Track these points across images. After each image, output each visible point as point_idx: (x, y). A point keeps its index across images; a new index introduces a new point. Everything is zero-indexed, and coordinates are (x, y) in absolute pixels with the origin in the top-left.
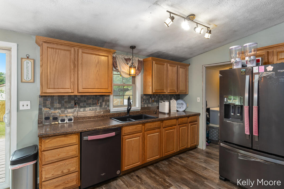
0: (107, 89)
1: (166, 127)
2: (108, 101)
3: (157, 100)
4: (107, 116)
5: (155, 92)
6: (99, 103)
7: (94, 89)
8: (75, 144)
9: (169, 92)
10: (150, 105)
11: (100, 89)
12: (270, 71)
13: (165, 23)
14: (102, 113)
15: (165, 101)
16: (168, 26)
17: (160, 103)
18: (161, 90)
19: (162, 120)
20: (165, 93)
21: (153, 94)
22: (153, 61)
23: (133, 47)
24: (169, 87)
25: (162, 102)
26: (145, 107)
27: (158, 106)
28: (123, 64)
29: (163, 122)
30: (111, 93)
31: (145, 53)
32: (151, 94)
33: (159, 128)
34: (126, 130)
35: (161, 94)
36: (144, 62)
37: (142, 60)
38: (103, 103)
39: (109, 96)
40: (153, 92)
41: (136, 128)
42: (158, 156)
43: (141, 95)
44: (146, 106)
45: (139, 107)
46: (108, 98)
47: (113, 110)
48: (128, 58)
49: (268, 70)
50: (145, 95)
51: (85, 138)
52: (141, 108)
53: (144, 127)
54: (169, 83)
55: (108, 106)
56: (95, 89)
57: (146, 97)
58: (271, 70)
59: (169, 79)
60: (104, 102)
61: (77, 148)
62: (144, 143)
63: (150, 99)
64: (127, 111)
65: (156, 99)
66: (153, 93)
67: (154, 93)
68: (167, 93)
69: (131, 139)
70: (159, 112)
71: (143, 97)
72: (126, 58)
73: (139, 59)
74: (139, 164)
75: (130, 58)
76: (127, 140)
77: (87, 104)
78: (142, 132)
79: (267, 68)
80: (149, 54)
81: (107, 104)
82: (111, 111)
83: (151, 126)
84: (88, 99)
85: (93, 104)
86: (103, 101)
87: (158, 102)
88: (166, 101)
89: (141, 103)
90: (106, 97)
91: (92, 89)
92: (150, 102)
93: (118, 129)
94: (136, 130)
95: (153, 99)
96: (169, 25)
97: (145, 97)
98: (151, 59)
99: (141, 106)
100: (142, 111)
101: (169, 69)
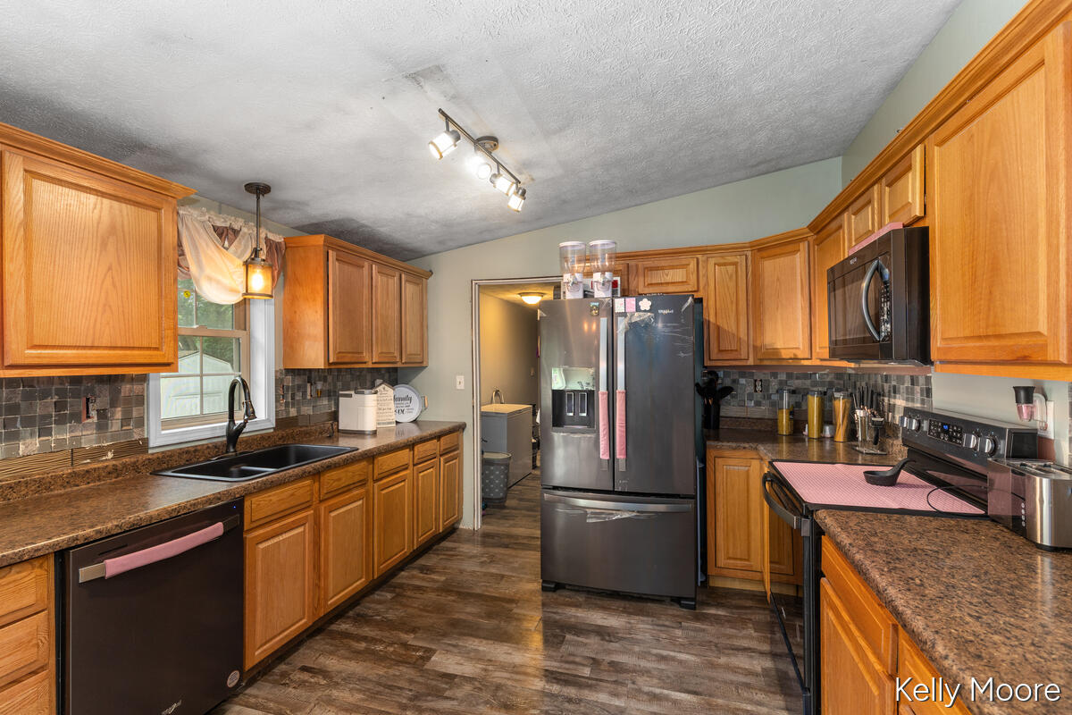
0: (156, 349)
1: (382, 475)
2: (141, 400)
3: (329, 391)
4: (135, 467)
5: (335, 361)
6: (93, 413)
7: (92, 347)
8: (31, 611)
9: (377, 361)
10: (307, 410)
11: (122, 348)
12: (645, 311)
13: (432, 143)
14: (110, 455)
15: (363, 393)
16: (441, 157)
17: (341, 399)
18: (353, 353)
19: (371, 456)
20: (365, 363)
21: (327, 367)
22: (330, 252)
23: (259, 189)
24: (377, 343)
25: (350, 396)
26: (291, 415)
27: (333, 409)
28: (207, 245)
29: (376, 461)
30: (173, 366)
31: (294, 216)
32: (323, 367)
33: (363, 483)
34: (256, 507)
35: (352, 366)
36: (286, 248)
37: (279, 239)
38: (113, 414)
39: (143, 379)
40: (331, 361)
41: (292, 495)
42: (360, 579)
43: (276, 372)
44: (293, 412)
45: (268, 420)
46: (137, 388)
47: (159, 438)
48: (228, 225)
49: (642, 308)
50: (289, 371)
51: (86, 573)
52: (277, 420)
53: (317, 489)
54: (377, 329)
55: (140, 422)
56: (98, 348)
57: (293, 381)
58: (648, 308)
59: (376, 318)
60: (119, 409)
61: (43, 627)
62: (316, 544)
63: (309, 385)
64: (225, 439)
65: (327, 387)
66: (330, 364)
67: (334, 363)
68: (370, 363)
69: (276, 540)
70: (338, 431)
71: (282, 380)
72: (219, 224)
73: (271, 236)
74: (305, 623)
75: (236, 227)
76: (261, 546)
77: (29, 422)
78: (309, 507)
79: (640, 303)
80: (307, 222)
81: (135, 414)
82: (151, 445)
83: (339, 480)
84: (28, 397)
85: (61, 421)
86: (113, 404)
87: (333, 395)
88: (367, 391)
89: (276, 402)
90: (128, 386)
91: (84, 347)
92: (309, 397)
93: (231, 510)
94: (294, 503)
95: (319, 386)
96: (444, 155)
97: (289, 380)
98: (322, 243)
99: (277, 413)
100: (280, 433)
101: (377, 282)
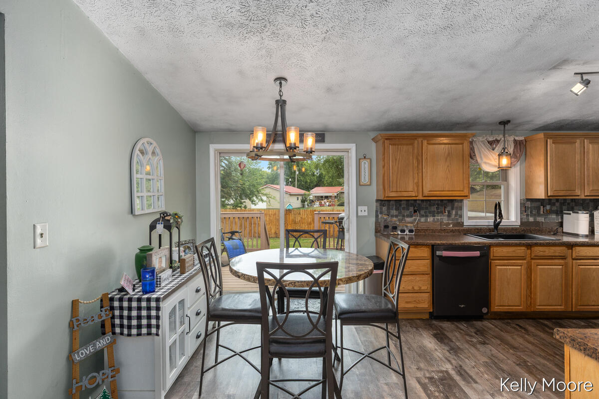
0: (462, 191)
1: (579, 258)
2: (461, 208)
3: (557, 211)
4: (459, 231)
5: (552, 194)
6: (446, 212)
8: (426, 258)
9: (588, 194)
10: (541, 219)
11: (452, 191)
13: (571, 91)
14: (451, 226)
15: (578, 213)
17: (564, 215)
18: (566, 190)
19: (571, 246)
20: (578, 196)
21: (547, 198)
22: (548, 140)
23: (504, 123)
24: (588, 184)
25: (570, 214)
26: (530, 221)
27: (560, 221)
28: (485, 150)
29: (574, 249)
30: (468, 197)
31: (527, 127)
32: (544, 198)
33: (564, 258)
35: (567, 198)
36: (526, 141)
37: (522, 138)
38: (452, 212)
39: (461, 201)
41: (513, 251)
42: (560, 306)
43: (521, 200)
44: (531, 219)
45: (516, 221)
46: (460, 204)
47: (467, 223)
48: (495, 139)
50: (528, 200)
52: (521, 222)
53: (529, 253)
54: (589, 176)
55: (461, 216)
56: (445, 191)
57: (531, 204)
59: (588, 170)
60: (454, 211)
61: (429, 263)
63: (542, 207)
64: (493, 227)
65: (554, 208)
66: (548, 196)
67: (550, 196)
68: (583, 195)
70: (563, 232)
71: (524, 204)
72: (491, 139)
73: (517, 138)
74: (521, 309)
75: (499, 139)
76: (498, 267)
77: (430, 212)
78: (524, 259)
80: (537, 127)
81: (459, 213)
82: (465, 224)
84: (430, 205)
85: (438, 213)
86: (452, 209)
87: (560, 213)
88: (579, 212)
89: (521, 214)
90: (457, 203)
91: (441, 191)
92: (542, 213)
94: (514, 255)
95: (548, 207)
97: (528, 204)
98: (543, 137)
99: (521, 219)
100: (523, 228)
101: (588, 149)
